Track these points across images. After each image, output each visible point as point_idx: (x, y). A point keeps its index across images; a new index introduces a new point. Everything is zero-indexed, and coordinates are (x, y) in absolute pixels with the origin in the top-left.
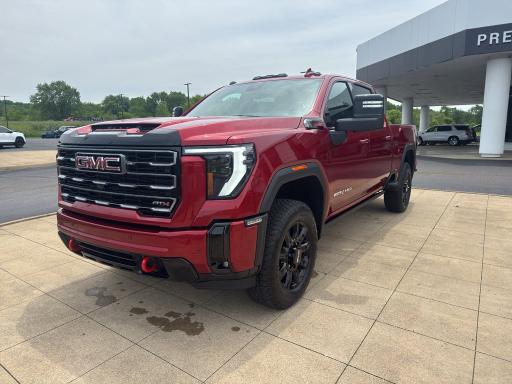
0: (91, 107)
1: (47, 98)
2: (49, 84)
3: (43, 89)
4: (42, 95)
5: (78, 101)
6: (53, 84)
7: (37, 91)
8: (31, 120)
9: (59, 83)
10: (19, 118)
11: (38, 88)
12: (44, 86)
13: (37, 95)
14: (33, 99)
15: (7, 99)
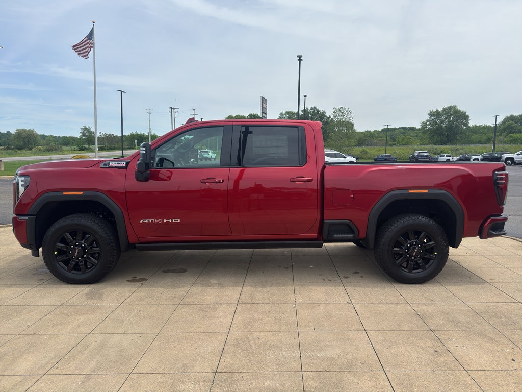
0: (486, 130)
1: (436, 123)
2: (440, 109)
3: (434, 115)
4: (431, 121)
5: (466, 125)
6: (444, 110)
7: (428, 118)
8: (421, 145)
9: (450, 108)
10: (408, 143)
11: (429, 114)
12: (435, 112)
13: (428, 121)
14: (424, 125)
15: (389, 127)
